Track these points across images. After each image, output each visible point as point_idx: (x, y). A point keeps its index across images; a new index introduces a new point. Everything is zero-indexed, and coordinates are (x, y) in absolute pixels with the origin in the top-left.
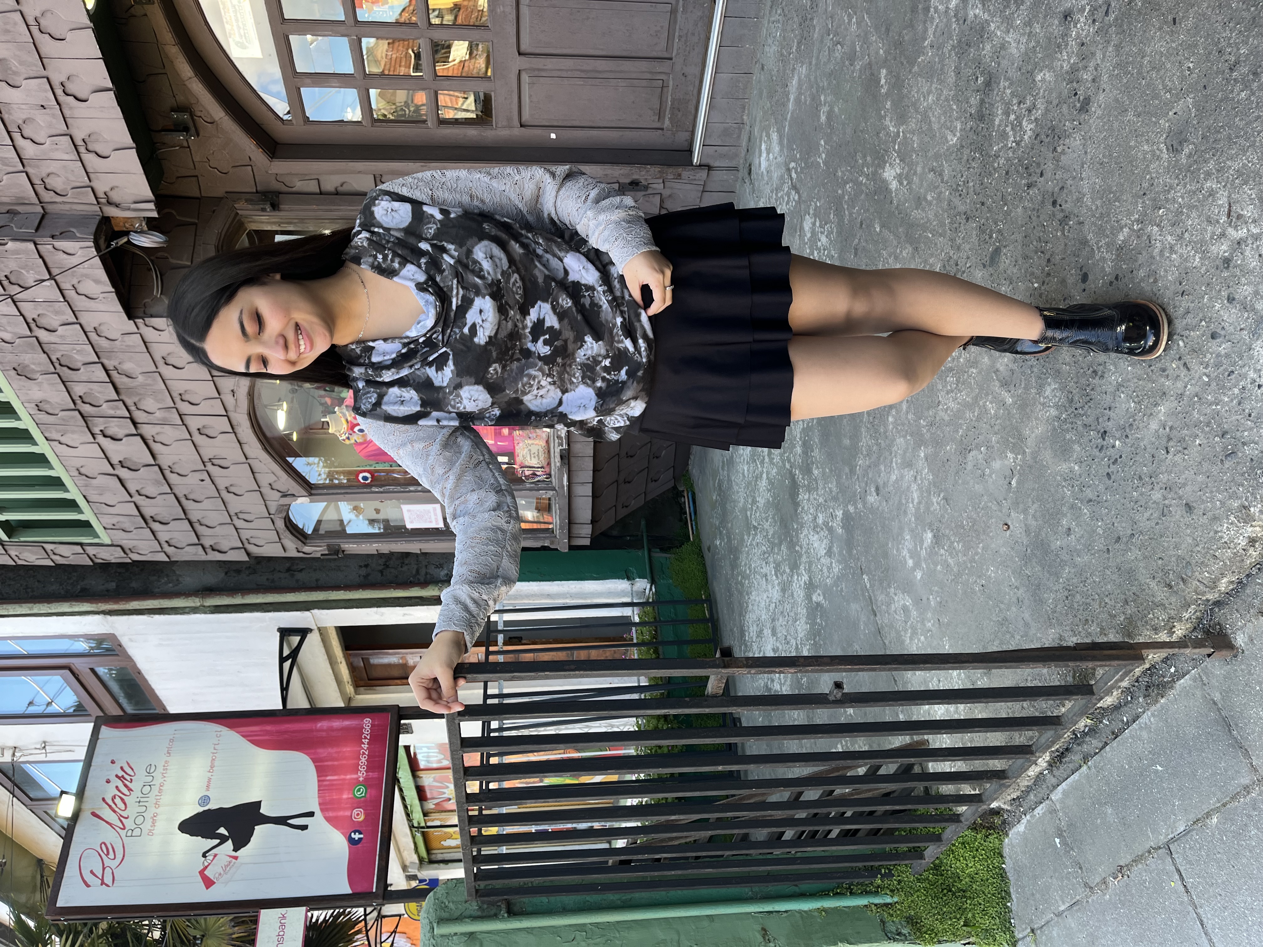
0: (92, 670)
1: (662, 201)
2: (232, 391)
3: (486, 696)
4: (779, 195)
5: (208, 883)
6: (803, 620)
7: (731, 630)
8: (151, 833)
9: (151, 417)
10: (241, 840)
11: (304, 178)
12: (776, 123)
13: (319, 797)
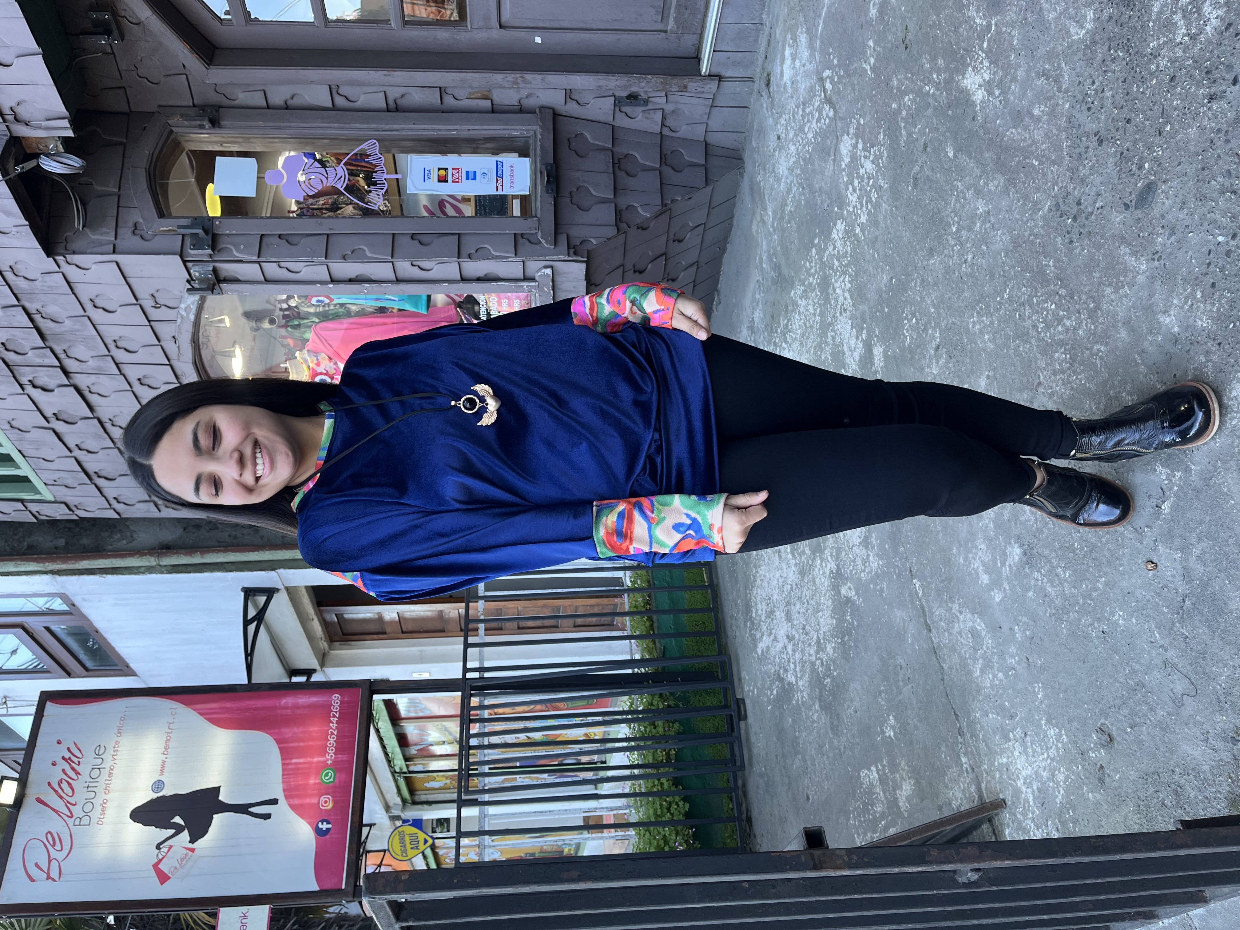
0: (47, 629)
1: (664, 118)
2: (174, 337)
3: (466, 670)
4: (808, 110)
5: (163, 878)
6: (828, 613)
7: (735, 601)
8: (100, 822)
9: (84, 366)
10: (198, 832)
11: (248, 88)
12: (806, 22)
13: (283, 782)
